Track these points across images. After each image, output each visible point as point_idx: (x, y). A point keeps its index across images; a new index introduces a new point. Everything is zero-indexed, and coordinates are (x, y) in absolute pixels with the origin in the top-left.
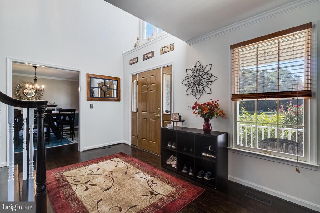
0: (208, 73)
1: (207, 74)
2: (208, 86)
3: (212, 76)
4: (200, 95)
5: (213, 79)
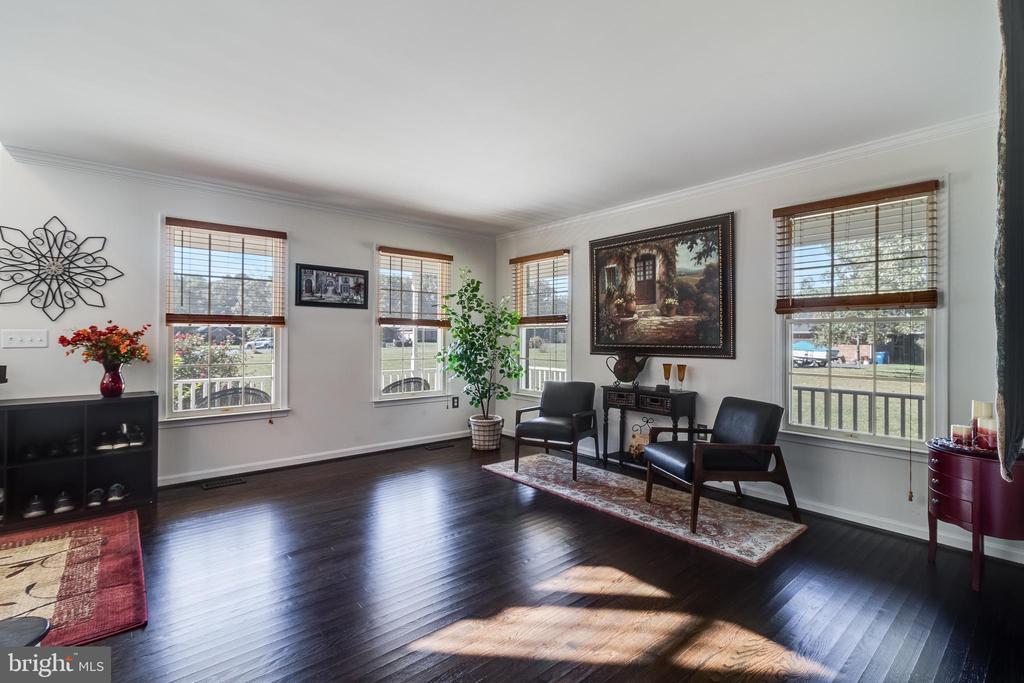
0: (95, 256)
1: (91, 259)
2: (94, 287)
3: (107, 266)
4: (64, 308)
5: (109, 273)
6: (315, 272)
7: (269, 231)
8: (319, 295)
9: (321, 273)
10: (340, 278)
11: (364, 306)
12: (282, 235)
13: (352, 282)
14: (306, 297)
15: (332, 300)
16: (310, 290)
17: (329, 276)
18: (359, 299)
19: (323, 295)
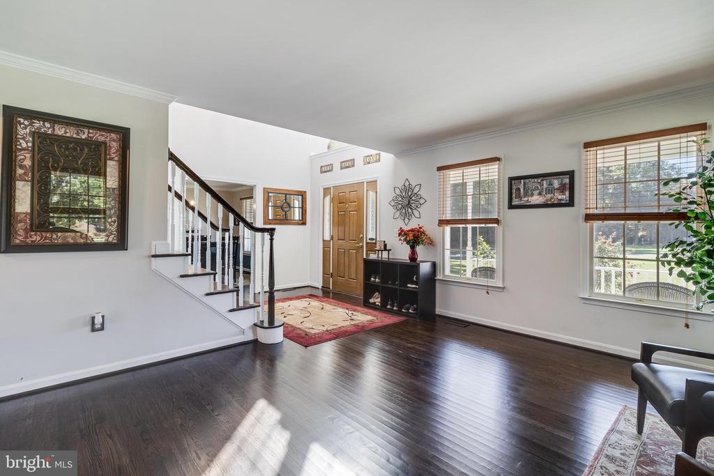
0: (417, 194)
2: (417, 209)
3: (421, 198)
4: (409, 220)
6: (522, 181)
7: (487, 159)
8: (526, 199)
9: (527, 181)
10: (545, 182)
11: (571, 203)
12: (497, 159)
13: (556, 183)
14: (515, 202)
15: (537, 202)
16: (519, 197)
17: (534, 182)
18: (565, 197)
19: (529, 199)
